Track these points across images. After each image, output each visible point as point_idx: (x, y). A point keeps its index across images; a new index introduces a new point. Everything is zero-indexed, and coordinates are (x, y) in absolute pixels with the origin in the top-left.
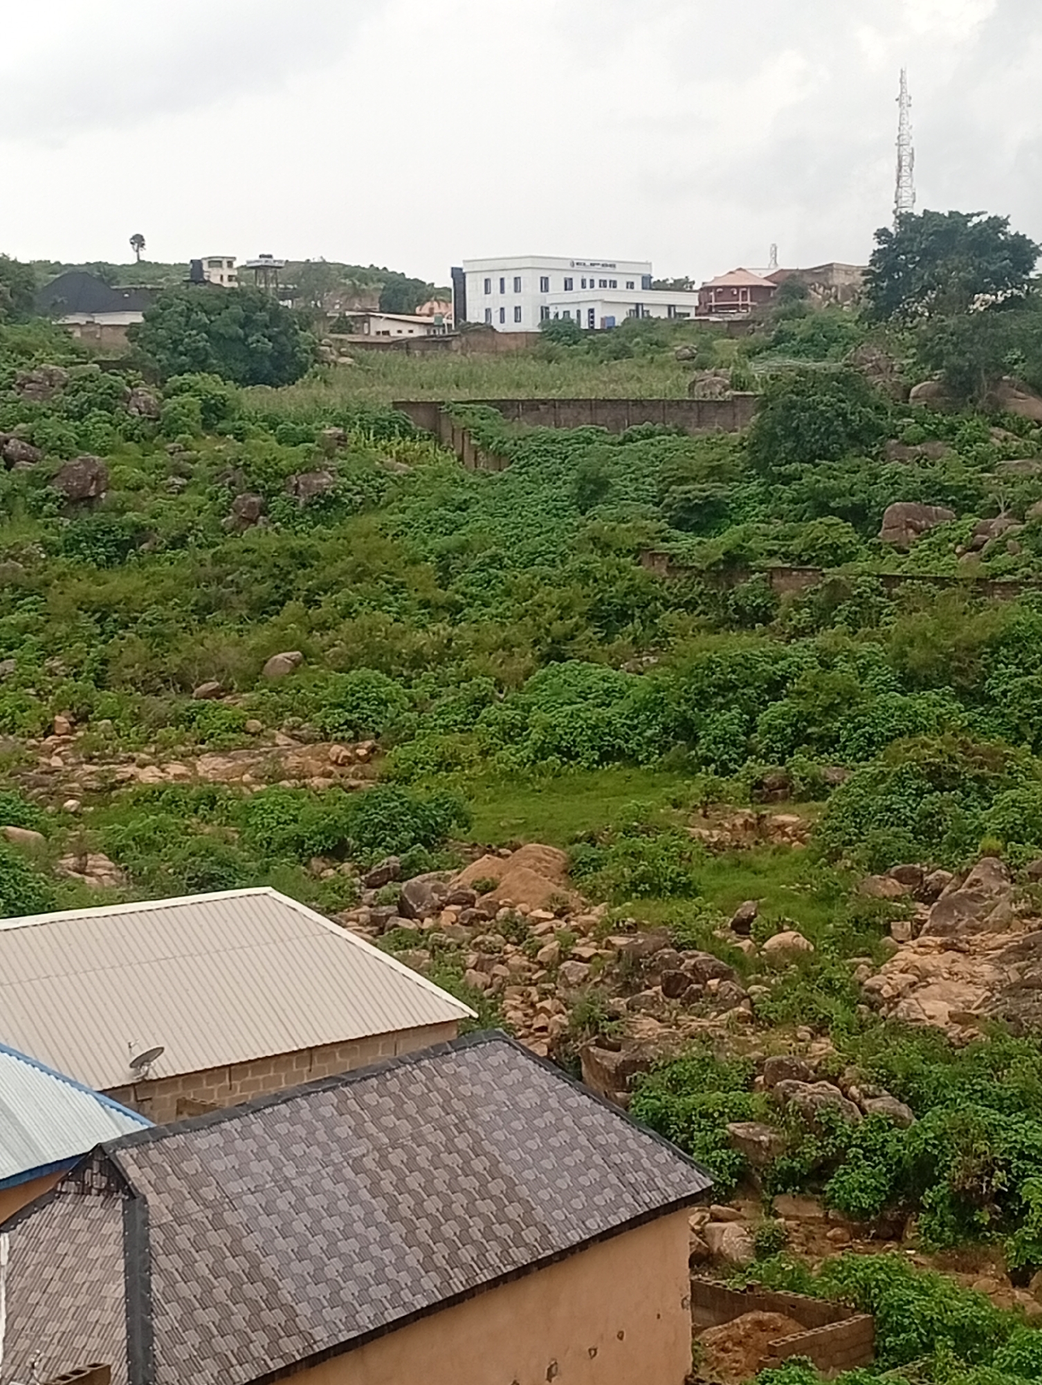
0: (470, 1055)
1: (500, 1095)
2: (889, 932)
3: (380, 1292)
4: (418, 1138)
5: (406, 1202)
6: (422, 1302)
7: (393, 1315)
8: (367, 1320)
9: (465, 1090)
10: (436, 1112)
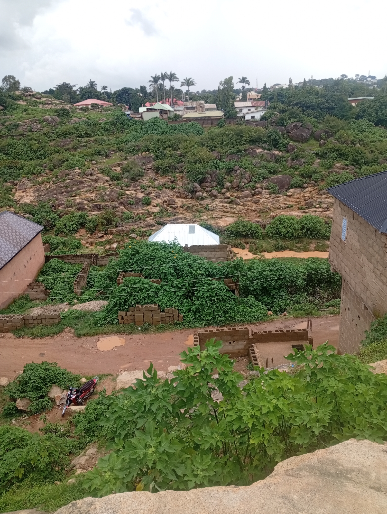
0: (5, 215)
1: (11, 220)
2: (11, 191)
3: (10, 252)
4: (4, 228)
5: (7, 238)
6: (17, 252)
7: (14, 255)
8: (11, 256)
9: (6, 220)
10: (4, 224)
